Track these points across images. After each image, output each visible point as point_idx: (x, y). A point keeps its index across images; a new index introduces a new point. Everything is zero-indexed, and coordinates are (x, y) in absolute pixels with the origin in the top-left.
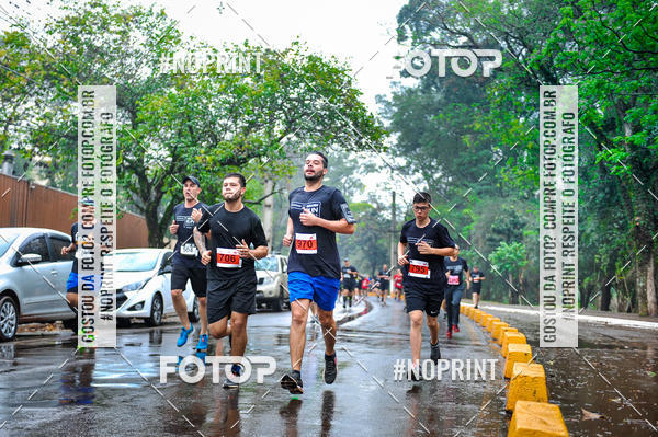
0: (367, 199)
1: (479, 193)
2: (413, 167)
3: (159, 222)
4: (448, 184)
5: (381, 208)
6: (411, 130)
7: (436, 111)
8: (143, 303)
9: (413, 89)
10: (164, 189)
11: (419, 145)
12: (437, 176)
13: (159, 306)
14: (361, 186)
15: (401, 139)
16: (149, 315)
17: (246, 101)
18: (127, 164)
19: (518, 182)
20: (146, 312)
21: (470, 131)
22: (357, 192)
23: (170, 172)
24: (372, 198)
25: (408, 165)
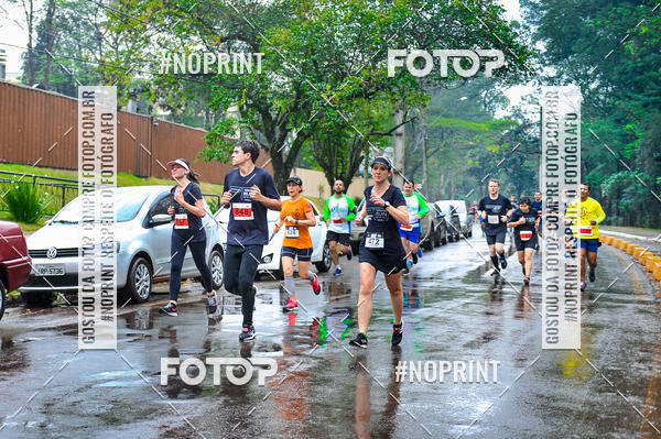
0: (509, 114)
1: (645, 105)
2: (565, 77)
3: (284, 160)
4: (608, 95)
5: (528, 125)
6: (563, 36)
8: (271, 256)
10: (289, 126)
11: (572, 53)
12: (593, 86)
14: (504, 100)
15: (550, 48)
16: (278, 268)
17: (374, 29)
18: (251, 102)
20: (274, 264)
22: (499, 106)
23: (294, 109)
24: (518, 113)
25: (559, 75)
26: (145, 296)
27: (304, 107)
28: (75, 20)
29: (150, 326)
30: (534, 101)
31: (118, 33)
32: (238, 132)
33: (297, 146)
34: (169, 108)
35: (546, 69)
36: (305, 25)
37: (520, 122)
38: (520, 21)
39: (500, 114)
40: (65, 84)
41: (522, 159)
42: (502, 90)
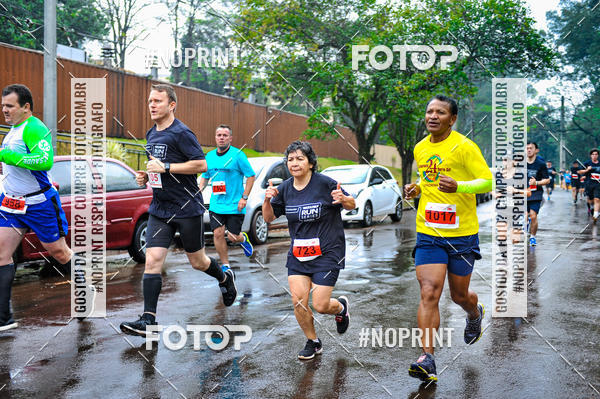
0: (537, 102)
2: (581, 73)
3: (366, 138)
5: (551, 110)
6: (578, 42)
8: (357, 209)
10: (370, 112)
11: (586, 54)
13: (369, 211)
14: (533, 92)
15: (570, 50)
16: (362, 218)
18: (341, 94)
20: (359, 216)
23: (374, 99)
24: (543, 101)
25: (576, 72)
26: (263, 239)
27: (381, 97)
28: (209, 34)
29: (268, 261)
30: (556, 92)
31: (241, 43)
32: (331, 118)
33: (376, 127)
34: (280, 99)
35: (566, 67)
36: (382, 35)
37: (546, 108)
38: (547, 30)
39: (530, 102)
40: (202, 83)
41: (547, 136)
42: (532, 83)
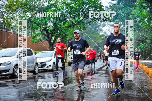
3: (52, 43)
7: (121, 9)
8: (50, 65)
9: (115, 4)
10: (53, 35)
11: (117, 19)
13: (54, 66)
14: (102, 30)
17: (73, 10)
18: (43, 28)
19: (145, 27)
20: (51, 68)
21: (131, 14)
22: (101, 32)
23: (54, 30)
24: (105, 33)
33: (55, 39)
35: (111, 23)
39: (101, 33)
42: (102, 28)
